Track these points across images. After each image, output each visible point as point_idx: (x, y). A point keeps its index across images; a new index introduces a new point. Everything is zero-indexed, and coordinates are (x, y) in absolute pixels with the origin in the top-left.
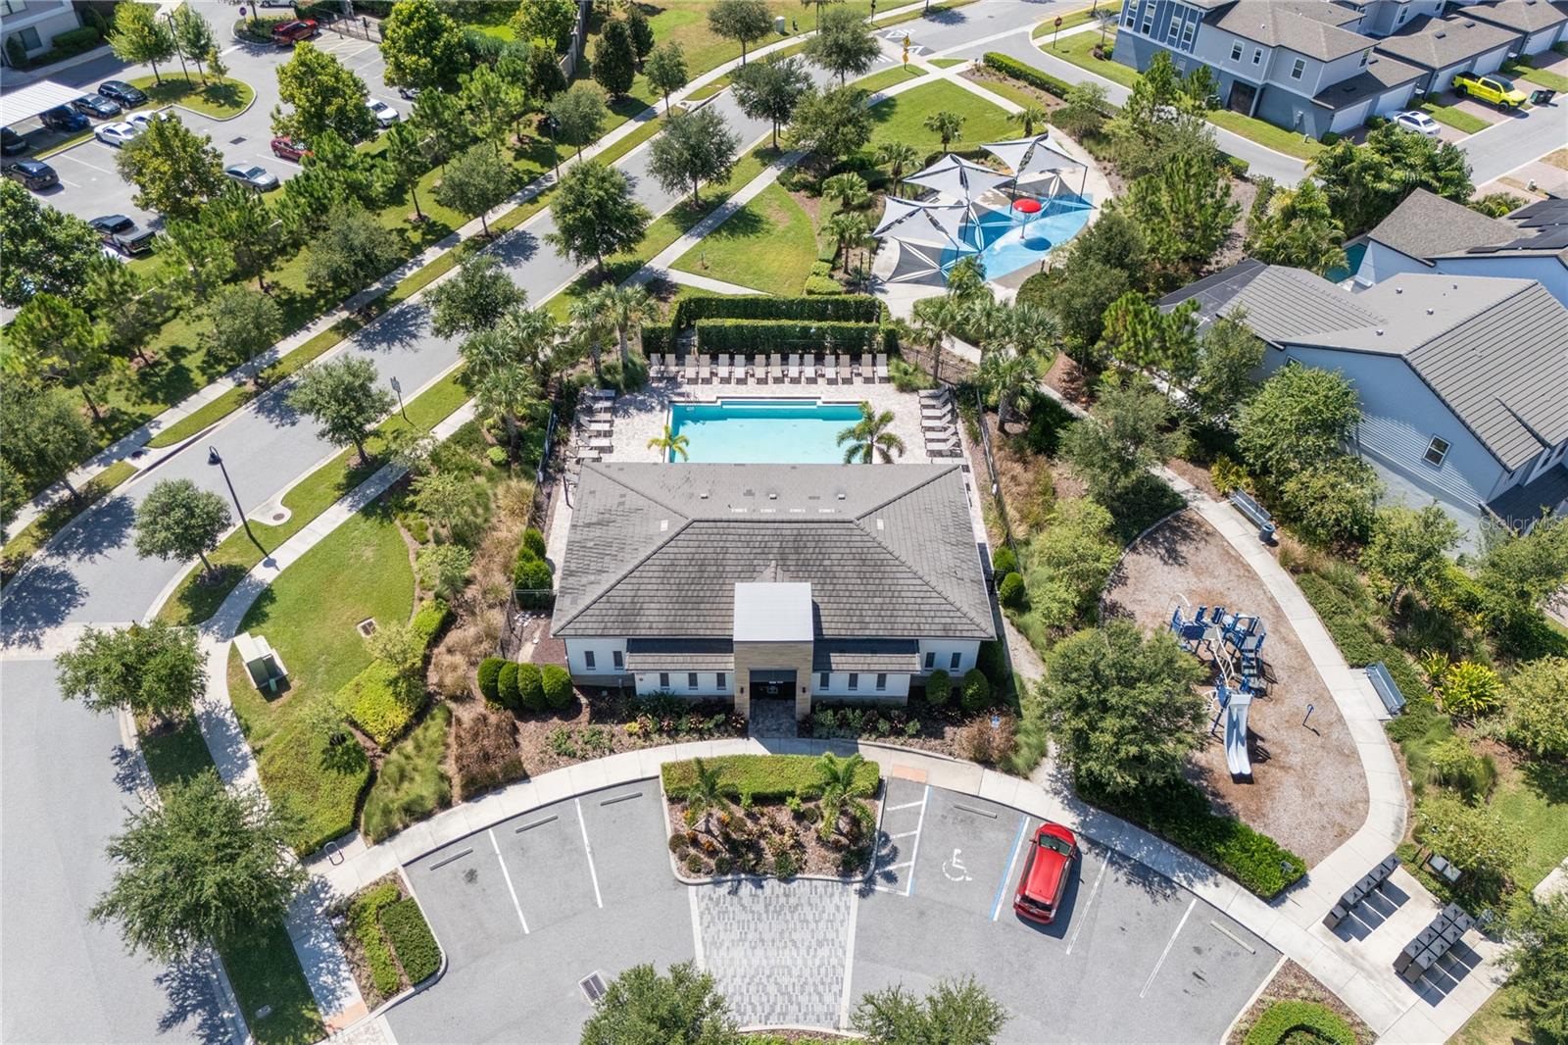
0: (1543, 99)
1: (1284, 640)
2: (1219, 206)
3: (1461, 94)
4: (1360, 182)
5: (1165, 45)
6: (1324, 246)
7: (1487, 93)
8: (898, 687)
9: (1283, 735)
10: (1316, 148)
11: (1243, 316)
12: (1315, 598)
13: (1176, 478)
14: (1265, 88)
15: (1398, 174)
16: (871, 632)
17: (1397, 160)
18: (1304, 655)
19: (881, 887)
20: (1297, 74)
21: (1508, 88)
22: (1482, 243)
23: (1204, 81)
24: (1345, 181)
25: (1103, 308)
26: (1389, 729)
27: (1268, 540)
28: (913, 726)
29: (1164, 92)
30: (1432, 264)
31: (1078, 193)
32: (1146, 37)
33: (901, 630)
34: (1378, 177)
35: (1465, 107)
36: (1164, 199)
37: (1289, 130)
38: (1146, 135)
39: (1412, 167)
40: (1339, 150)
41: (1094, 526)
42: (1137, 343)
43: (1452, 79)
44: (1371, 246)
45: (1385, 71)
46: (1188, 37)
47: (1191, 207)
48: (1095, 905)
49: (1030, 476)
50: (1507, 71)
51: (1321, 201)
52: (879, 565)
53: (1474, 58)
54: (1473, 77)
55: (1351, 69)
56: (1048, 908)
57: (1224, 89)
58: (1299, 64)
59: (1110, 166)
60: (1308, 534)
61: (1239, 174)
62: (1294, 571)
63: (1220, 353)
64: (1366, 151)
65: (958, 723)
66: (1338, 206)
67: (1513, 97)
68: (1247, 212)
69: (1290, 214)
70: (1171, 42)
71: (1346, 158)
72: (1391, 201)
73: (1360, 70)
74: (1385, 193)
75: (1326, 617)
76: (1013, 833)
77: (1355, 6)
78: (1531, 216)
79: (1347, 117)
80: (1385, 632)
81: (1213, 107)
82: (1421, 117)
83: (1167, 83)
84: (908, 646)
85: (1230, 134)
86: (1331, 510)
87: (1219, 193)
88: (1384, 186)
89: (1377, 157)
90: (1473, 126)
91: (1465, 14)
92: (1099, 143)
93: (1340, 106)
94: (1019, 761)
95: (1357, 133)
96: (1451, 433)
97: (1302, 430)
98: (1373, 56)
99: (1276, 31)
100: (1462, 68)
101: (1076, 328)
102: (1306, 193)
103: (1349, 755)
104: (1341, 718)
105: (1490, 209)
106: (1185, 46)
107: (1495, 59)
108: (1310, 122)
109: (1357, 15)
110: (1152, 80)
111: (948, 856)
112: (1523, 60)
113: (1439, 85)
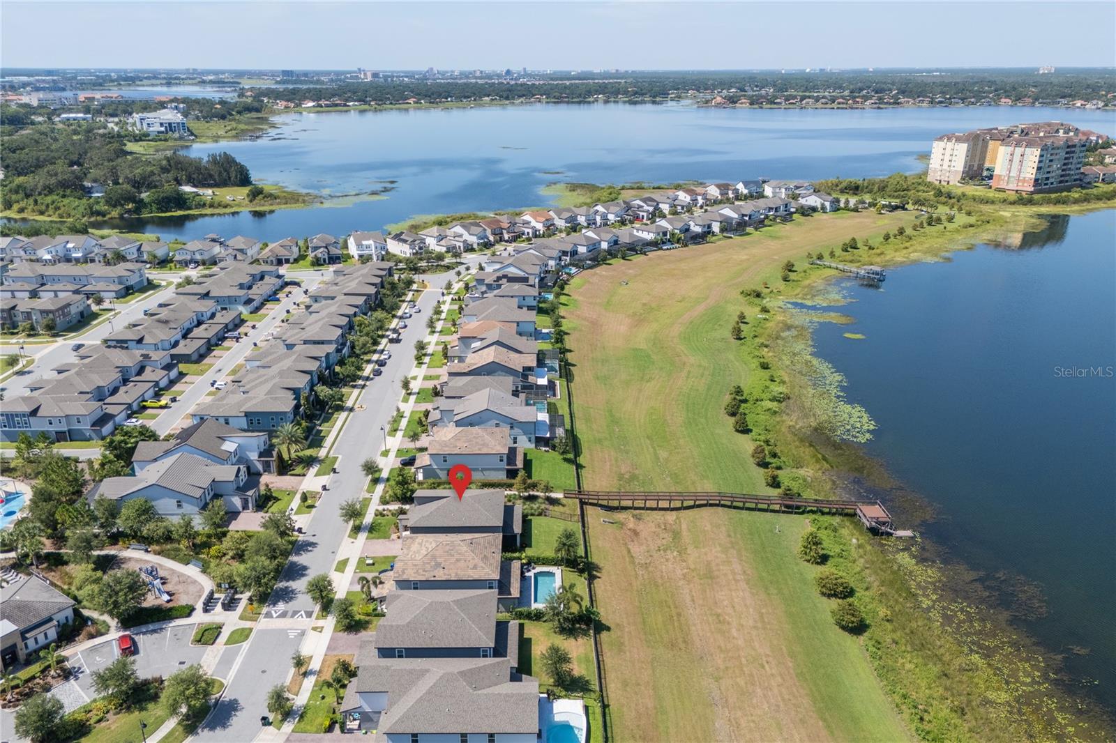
0: (174, 400)
1: (165, 570)
2: (76, 471)
3: (145, 408)
4: (121, 447)
5: (17, 429)
6: (120, 469)
7: (153, 405)
8: (53, 634)
9: (176, 588)
10: (100, 442)
11: (103, 495)
12: (168, 557)
13: (110, 551)
14: (69, 431)
15: (133, 440)
16: (35, 621)
17: (130, 436)
18: (173, 570)
19: (80, 675)
20: (79, 422)
21: (159, 401)
22: (166, 449)
23: (44, 436)
24: (115, 448)
25: (53, 515)
26: (202, 572)
27: (146, 551)
28: (64, 643)
29: (30, 445)
30: (155, 460)
31: (14, 491)
32: (7, 429)
33: (45, 615)
34: (126, 443)
35: (149, 411)
36: (54, 476)
37: (88, 440)
38: (31, 462)
39: (136, 437)
40: (108, 440)
41: (89, 569)
42: (73, 519)
43: (139, 405)
44: (135, 464)
45: (111, 410)
46: (26, 423)
47: (66, 475)
48: (144, 644)
49: (59, 573)
50: (157, 395)
51: (112, 457)
52: (25, 606)
53: (143, 395)
54: (146, 401)
55: (99, 414)
56: (130, 647)
57: (53, 436)
58: (78, 419)
59: (21, 478)
60: (158, 542)
61: (77, 461)
62: (159, 554)
63: (101, 509)
64: (118, 438)
65: (79, 635)
66: (118, 457)
67: (163, 402)
68: (87, 471)
69: (103, 465)
70: (19, 427)
71: (112, 442)
72: (133, 449)
73: (103, 413)
74: (130, 448)
75: (173, 559)
76: (112, 646)
77: (88, 393)
78: (178, 437)
79: (107, 429)
80: (192, 553)
81: (52, 443)
82: (134, 420)
83: (29, 442)
84: (50, 620)
85: (65, 450)
86: (160, 532)
87: (73, 468)
88: (130, 445)
89: (122, 438)
90: (154, 417)
91: (132, 381)
92: (11, 472)
93: (102, 426)
94: (103, 630)
95: (113, 434)
96: (181, 497)
97: (139, 516)
98: (104, 407)
99: (62, 411)
100: (140, 399)
101: (48, 526)
102: (104, 456)
103: (195, 582)
104: (189, 577)
105: (167, 439)
106: (26, 427)
107: (151, 392)
108: (93, 435)
109: (90, 395)
110: (23, 443)
111: (95, 660)
112: (161, 389)
113: (135, 407)
